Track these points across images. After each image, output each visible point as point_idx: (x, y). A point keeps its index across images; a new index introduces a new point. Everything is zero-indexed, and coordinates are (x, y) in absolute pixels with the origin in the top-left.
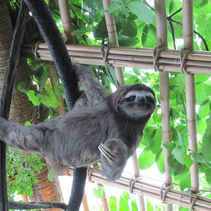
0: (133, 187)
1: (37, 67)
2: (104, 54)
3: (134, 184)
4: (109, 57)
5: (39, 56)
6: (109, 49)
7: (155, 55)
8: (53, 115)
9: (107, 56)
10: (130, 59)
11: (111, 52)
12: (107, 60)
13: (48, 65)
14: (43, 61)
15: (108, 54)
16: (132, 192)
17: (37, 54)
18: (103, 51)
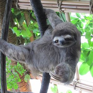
0: (76, 86)
1: (18, 13)
2: (59, 5)
3: (76, 84)
4: (62, 6)
5: (19, 7)
6: (62, 2)
7: (91, 4)
8: (27, 43)
9: (61, 6)
10: (75, 7)
11: (63, 3)
12: (61, 8)
13: (25, 12)
14: (21, 10)
15: (62, 5)
16: (75, 89)
17: (18, 5)
18: (58, 3)
